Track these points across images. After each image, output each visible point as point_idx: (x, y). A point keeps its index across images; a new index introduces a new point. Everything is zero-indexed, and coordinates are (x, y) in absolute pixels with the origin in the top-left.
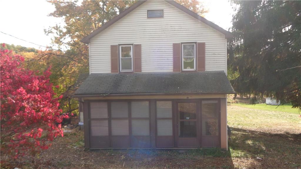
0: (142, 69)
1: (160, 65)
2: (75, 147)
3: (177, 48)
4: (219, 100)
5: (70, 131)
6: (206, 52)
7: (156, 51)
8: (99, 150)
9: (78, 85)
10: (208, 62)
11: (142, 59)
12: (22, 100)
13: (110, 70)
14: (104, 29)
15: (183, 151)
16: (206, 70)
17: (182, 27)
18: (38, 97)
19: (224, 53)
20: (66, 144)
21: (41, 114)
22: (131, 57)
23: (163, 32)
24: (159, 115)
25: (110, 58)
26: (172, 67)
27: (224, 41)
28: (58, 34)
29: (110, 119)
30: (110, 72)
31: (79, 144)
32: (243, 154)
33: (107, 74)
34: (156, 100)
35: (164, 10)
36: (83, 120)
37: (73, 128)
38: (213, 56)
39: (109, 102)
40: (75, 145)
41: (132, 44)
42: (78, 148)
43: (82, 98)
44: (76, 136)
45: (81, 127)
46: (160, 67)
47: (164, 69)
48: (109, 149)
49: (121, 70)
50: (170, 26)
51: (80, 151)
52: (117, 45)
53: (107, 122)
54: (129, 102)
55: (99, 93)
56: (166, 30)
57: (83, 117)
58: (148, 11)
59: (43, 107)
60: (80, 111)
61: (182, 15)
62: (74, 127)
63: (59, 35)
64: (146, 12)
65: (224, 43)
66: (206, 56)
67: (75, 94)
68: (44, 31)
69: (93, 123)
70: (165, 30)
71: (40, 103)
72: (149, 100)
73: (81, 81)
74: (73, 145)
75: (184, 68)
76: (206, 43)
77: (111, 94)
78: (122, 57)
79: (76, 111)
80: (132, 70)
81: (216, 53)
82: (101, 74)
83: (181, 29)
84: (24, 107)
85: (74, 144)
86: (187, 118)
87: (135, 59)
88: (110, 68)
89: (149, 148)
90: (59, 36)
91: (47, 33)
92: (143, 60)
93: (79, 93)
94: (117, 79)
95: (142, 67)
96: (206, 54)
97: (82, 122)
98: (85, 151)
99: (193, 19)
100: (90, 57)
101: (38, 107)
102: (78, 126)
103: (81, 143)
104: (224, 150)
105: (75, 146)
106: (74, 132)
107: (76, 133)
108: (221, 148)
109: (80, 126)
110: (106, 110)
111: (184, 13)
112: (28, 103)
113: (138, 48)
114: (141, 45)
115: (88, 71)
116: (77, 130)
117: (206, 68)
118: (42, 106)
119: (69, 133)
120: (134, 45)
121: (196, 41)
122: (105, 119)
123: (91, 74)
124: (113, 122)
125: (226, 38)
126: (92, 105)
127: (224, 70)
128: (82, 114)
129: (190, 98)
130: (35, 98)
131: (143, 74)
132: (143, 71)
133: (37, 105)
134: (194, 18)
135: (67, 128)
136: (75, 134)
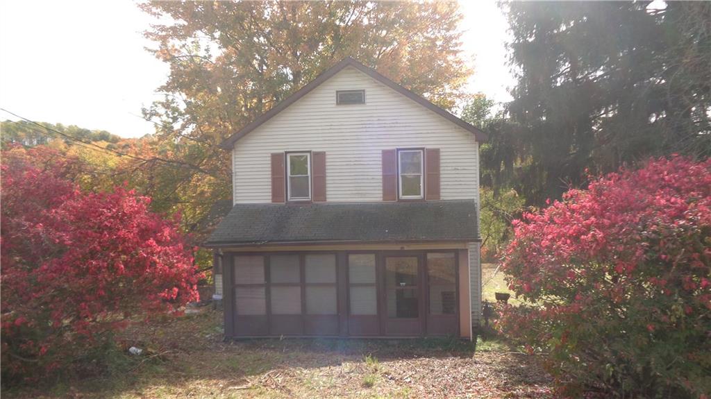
0: (327, 196)
1: (358, 188)
2: (207, 336)
3: (389, 158)
4: (456, 251)
5: (196, 311)
6: (441, 165)
7: (352, 163)
8: (249, 339)
9: (211, 224)
10: (446, 183)
11: (327, 178)
12: (152, 254)
13: (271, 198)
14: (259, 125)
15: (396, 342)
16: (442, 198)
17: (399, 121)
18: (170, 249)
19: (474, 168)
20: (191, 332)
21: (174, 270)
22: (307, 174)
23: (364, 130)
24: (354, 279)
25: (270, 176)
26: (381, 192)
27: (474, 145)
28: (168, 117)
29: (268, 285)
30: (270, 201)
31: (215, 330)
32: (497, 346)
33: (265, 205)
34: (349, 253)
35: (367, 90)
36: (221, 290)
37: (202, 306)
38: (454, 172)
39: (267, 256)
40: (207, 332)
41: (310, 152)
42: (213, 338)
43: (220, 249)
44: (209, 320)
45: (218, 303)
46: (360, 192)
47: (367, 195)
48: (265, 339)
49: (289, 197)
50: (377, 119)
51: (217, 342)
52: (283, 154)
53: (263, 290)
54: (302, 255)
55: (250, 240)
56: (371, 126)
57: (221, 283)
58: (337, 92)
59: (177, 263)
60: (216, 272)
61: (397, 99)
62: (203, 304)
63: (172, 118)
64: (335, 95)
65: (473, 149)
66: (441, 172)
67: (210, 242)
68: (141, 111)
69: (239, 292)
70: (368, 126)
71: (173, 257)
72: (335, 253)
73: (217, 216)
74: (204, 333)
75: (403, 195)
76: (441, 150)
77: (270, 241)
78: (291, 174)
79: (204, 274)
80: (309, 198)
81: (459, 168)
82: (254, 205)
83: (396, 125)
84: (155, 262)
85: (205, 331)
86: (401, 284)
87: (315, 177)
88: (270, 194)
89: (335, 337)
90: (171, 120)
91: (148, 116)
92: (329, 180)
93: (215, 240)
94: (281, 214)
95: (328, 193)
96: (441, 168)
97: (218, 294)
98: (224, 341)
99: (417, 107)
100: (234, 175)
101: (171, 262)
102: (211, 302)
103: (217, 328)
104: (467, 340)
105: (207, 334)
106: (203, 312)
107: (208, 314)
108: (462, 336)
109: (216, 301)
110: (261, 271)
111: (401, 96)
112: (159, 258)
113: (319, 158)
114: (325, 152)
115: (232, 200)
116: (209, 309)
117: (441, 194)
118: (175, 261)
119: (195, 313)
120: (314, 152)
121: (423, 146)
122: (260, 286)
123: (237, 205)
124: (274, 291)
125: (476, 141)
126: (239, 261)
127: (475, 198)
128: (219, 279)
129: (406, 248)
130: (166, 250)
131: (328, 205)
132: (328, 200)
133: (169, 259)
134: (420, 105)
135: (190, 306)
136: (206, 316)
